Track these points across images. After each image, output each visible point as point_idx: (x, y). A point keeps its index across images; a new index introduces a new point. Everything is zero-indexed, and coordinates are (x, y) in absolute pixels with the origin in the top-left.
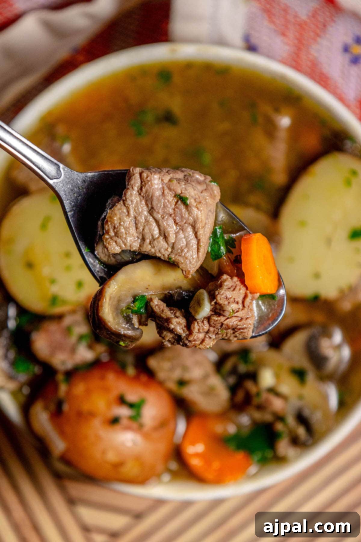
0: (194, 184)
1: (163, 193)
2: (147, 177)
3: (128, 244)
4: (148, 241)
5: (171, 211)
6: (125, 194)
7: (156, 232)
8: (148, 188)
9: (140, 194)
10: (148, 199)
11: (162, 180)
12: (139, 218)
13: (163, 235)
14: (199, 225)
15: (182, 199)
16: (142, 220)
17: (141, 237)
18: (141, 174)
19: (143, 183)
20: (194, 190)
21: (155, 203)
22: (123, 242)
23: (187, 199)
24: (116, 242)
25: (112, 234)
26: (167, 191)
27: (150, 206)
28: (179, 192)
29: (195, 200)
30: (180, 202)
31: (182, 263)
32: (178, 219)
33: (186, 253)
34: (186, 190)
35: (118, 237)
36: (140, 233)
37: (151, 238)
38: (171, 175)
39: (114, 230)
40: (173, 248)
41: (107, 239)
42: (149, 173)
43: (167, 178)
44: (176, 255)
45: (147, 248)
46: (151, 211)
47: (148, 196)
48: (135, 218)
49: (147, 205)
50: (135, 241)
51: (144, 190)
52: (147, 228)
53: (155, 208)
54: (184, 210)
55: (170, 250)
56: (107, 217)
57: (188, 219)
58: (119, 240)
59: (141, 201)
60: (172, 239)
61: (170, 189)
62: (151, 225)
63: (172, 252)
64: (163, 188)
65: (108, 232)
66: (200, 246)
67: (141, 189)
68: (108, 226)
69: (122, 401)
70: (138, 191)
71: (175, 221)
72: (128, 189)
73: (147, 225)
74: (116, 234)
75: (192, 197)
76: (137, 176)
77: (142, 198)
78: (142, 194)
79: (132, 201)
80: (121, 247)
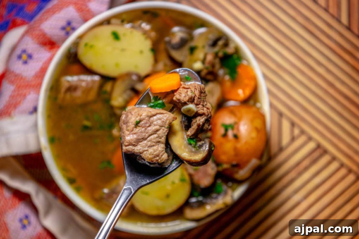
0: (128, 119)
1: (135, 134)
2: (127, 142)
3: (162, 149)
4: (160, 140)
5: (143, 129)
6: (137, 153)
7: (155, 136)
8: (133, 141)
9: (136, 145)
10: (138, 141)
11: (128, 135)
12: (148, 145)
13: (156, 132)
14: (150, 114)
15: (137, 124)
16: (149, 143)
17: (158, 143)
18: (126, 146)
19: (131, 144)
20: (132, 118)
21: (140, 137)
22: (162, 152)
23: (137, 121)
24: (162, 156)
25: (158, 158)
26: (134, 132)
27: (142, 140)
28: (133, 126)
29: (137, 117)
30: (139, 125)
31: (170, 121)
32: (147, 125)
33: (164, 120)
34: (132, 122)
35: (159, 155)
36: (156, 144)
37: (158, 138)
38: (125, 131)
39: (156, 157)
40: (162, 126)
41: (161, 161)
42: (125, 142)
43: (127, 133)
44: (165, 124)
45: (163, 139)
46: (144, 139)
47: (137, 141)
48: (149, 147)
49: (141, 141)
50: (161, 146)
51: (134, 144)
52: (153, 141)
53: (143, 137)
54: (143, 122)
55: (163, 128)
56: (149, 161)
57: (147, 120)
58: (161, 154)
59: (140, 145)
60: (157, 127)
61: (132, 130)
62: (151, 139)
63: (164, 127)
64: (132, 134)
65: (157, 160)
66: (160, 112)
67: (134, 145)
68: (154, 160)
69: (225, 135)
70: (135, 147)
71: (149, 126)
72: (134, 152)
73: (151, 140)
74: (158, 156)
75: (135, 119)
76: (127, 147)
77: (138, 144)
78: (136, 144)
79: (140, 149)
80: (164, 153)
